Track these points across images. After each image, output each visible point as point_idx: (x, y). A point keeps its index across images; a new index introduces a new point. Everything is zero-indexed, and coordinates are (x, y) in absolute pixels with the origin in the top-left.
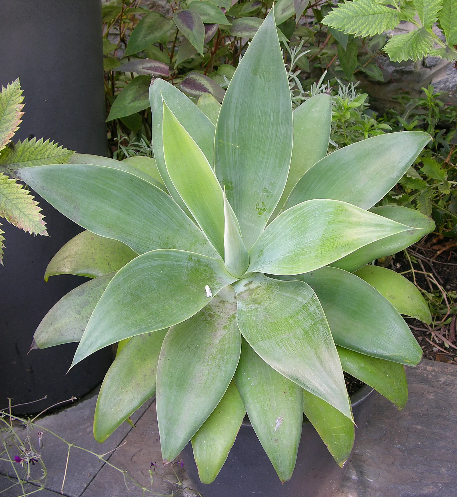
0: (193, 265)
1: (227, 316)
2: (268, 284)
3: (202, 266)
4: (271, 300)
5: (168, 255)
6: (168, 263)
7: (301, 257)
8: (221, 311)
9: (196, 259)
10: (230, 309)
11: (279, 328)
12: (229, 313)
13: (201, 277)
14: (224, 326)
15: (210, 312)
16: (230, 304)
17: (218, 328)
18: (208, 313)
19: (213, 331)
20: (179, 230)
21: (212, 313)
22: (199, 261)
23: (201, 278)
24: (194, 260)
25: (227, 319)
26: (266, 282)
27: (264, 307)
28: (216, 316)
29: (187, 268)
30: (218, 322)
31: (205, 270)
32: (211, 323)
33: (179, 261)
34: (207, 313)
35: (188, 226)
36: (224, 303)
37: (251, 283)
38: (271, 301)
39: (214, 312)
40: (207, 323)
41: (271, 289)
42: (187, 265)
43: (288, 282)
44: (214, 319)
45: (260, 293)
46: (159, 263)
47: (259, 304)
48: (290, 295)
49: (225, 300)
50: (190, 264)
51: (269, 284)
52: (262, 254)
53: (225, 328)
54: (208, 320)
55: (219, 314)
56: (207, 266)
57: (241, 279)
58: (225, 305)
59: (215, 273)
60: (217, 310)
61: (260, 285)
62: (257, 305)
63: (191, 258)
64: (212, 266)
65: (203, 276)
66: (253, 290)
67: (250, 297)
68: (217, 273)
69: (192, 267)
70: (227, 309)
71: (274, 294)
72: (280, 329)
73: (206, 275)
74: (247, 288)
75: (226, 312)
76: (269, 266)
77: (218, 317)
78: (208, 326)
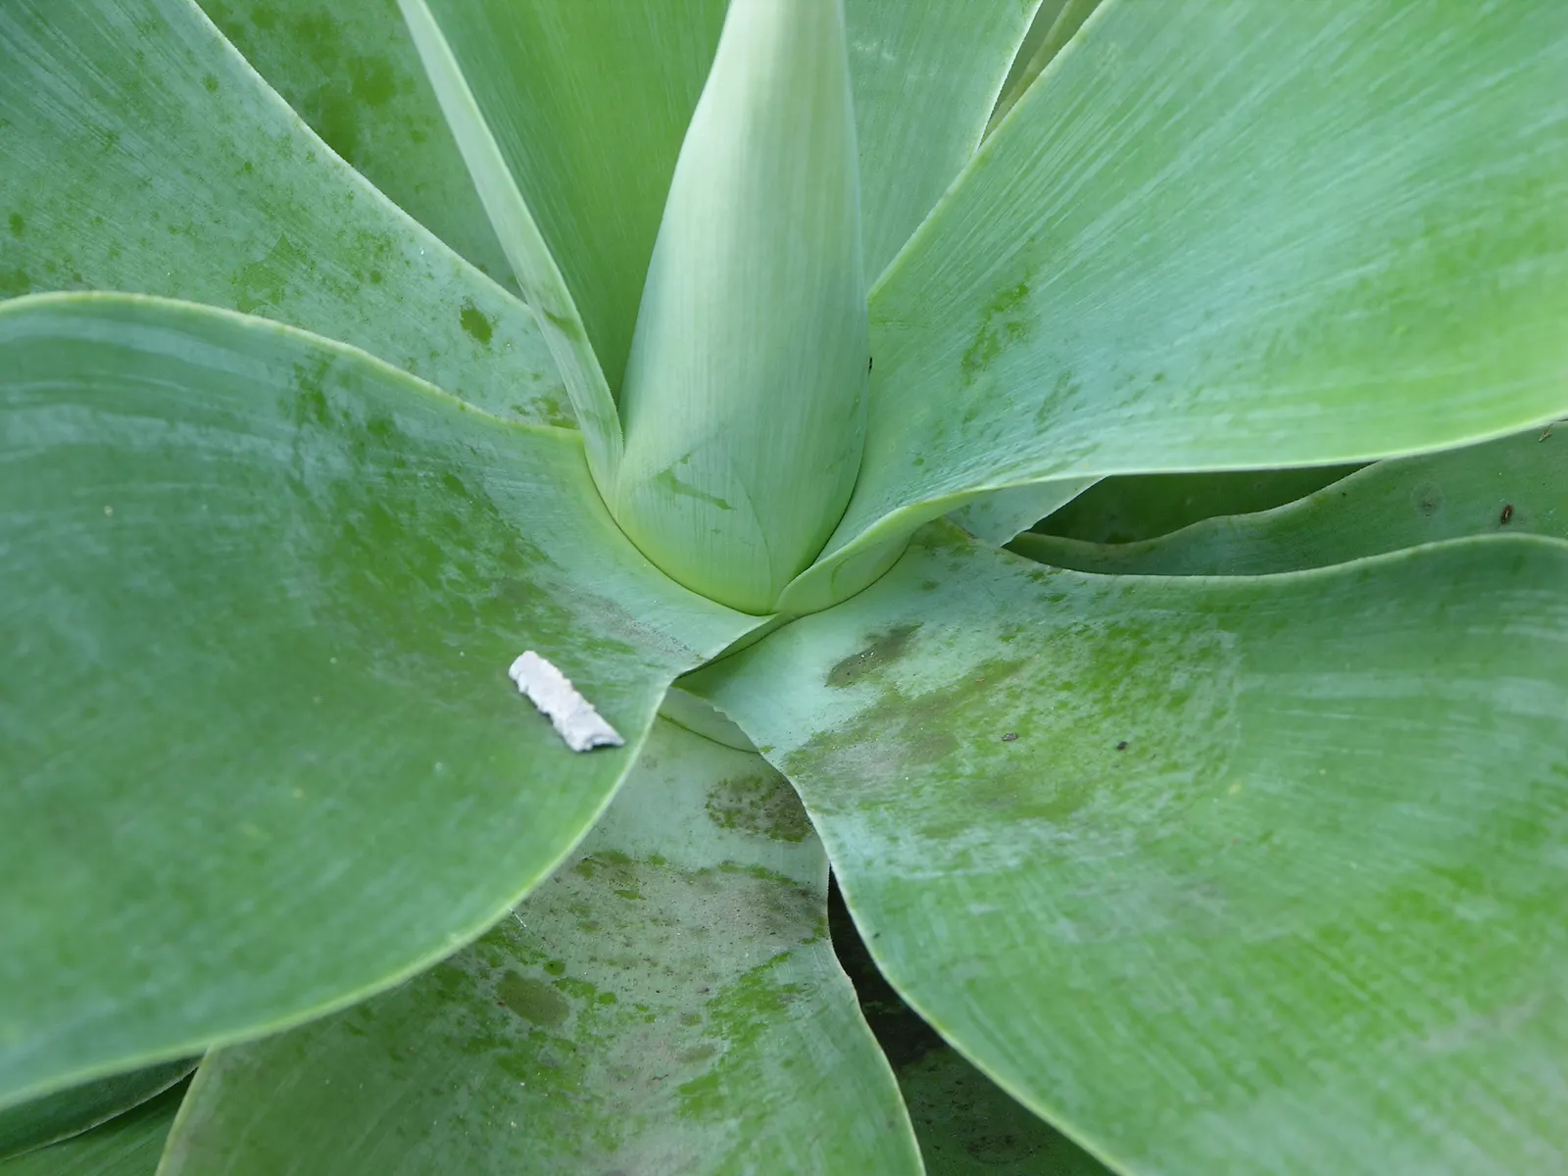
0: (339, 464)
1: (687, 998)
2: (1098, 626)
3: (414, 478)
4: (1175, 767)
5: (126, 354)
6: (143, 433)
7: (1524, 267)
8: (615, 948)
9: (361, 414)
10: (700, 932)
11: (1362, 986)
12: (700, 962)
13: (435, 585)
14: (685, 1089)
15: (510, 962)
16: (688, 877)
17: (623, 1109)
18: (497, 976)
19: (588, 1139)
20: (112, 137)
21: (535, 972)
22: (381, 427)
23: (438, 597)
24: (340, 418)
25: (690, 1019)
26: (1062, 620)
27: (1128, 834)
28: (576, 1004)
29: (299, 488)
30: (616, 1052)
31: (453, 523)
32: (550, 1068)
33: (224, 420)
34: (485, 975)
35: (196, 100)
36: (625, 875)
37: (891, 645)
38: (1186, 776)
39: (554, 967)
40: (504, 1063)
41: (1145, 670)
42: (297, 460)
43: (1333, 580)
44: (569, 1028)
45: (1026, 719)
46: (69, 432)
47: (1058, 811)
48: (1404, 684)
49: (629, 850)
50: (321, 459)
51: (1115, 631)
52: (1012, 327)
53: (699, 1100)
54: (507, 1043)
55: (604, 978)
56: (453, 484)
57: (781, 625)
58: (645, 891)
59: (541, 557)
60: (574, 947)
61: (1007, 652)
62: (1039, 830)
63: (320, 400)
64: (496, 485)
65: (451, 582)
66: (936, 705)
67: (928, 768)
68: (551, 553)
69: (340, 487)
70: (676, 932)
71: (1198, 710)
72: (1375, 986)
73: (466, 568)
74: (864, 696)
75: (667, 955)
76: (1152, 416)
77: (608, 1012)
78: (520, 1095)
